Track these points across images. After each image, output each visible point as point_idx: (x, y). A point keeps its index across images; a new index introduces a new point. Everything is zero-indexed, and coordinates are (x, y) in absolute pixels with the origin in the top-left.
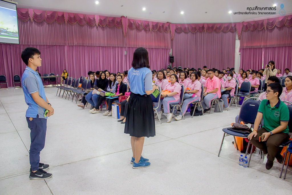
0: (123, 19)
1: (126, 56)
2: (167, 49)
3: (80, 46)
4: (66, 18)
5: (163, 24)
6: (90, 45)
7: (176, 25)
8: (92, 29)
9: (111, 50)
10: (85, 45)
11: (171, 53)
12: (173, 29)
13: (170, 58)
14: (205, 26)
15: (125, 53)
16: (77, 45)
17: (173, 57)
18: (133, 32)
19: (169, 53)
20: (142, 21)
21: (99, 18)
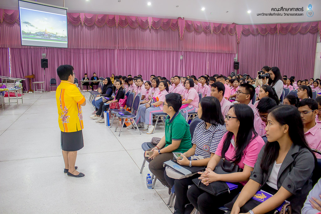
0: (179, 21)
1: (182, 61)
2: (231, 54)
3: (131, 49)
4: (117, 21)
5: (227, 26)
6: (142, 49)
7: (243, 26)
8: (144, 32)
9: (166, 54)
10: (136, 49)
11: (236, 58)
12: (239, 31)
13: (235, 64)
14: (277, 27)
15: (181, 58)
16: (127, 49)
17: (238, 63)
18: (191, 35)
19: (234, 59)
20: (201, 22)
21: (152, 21)
